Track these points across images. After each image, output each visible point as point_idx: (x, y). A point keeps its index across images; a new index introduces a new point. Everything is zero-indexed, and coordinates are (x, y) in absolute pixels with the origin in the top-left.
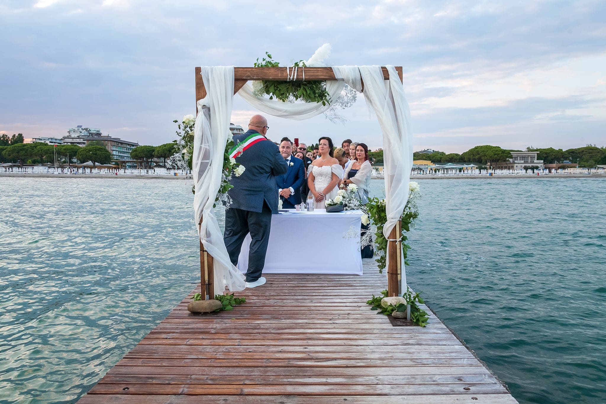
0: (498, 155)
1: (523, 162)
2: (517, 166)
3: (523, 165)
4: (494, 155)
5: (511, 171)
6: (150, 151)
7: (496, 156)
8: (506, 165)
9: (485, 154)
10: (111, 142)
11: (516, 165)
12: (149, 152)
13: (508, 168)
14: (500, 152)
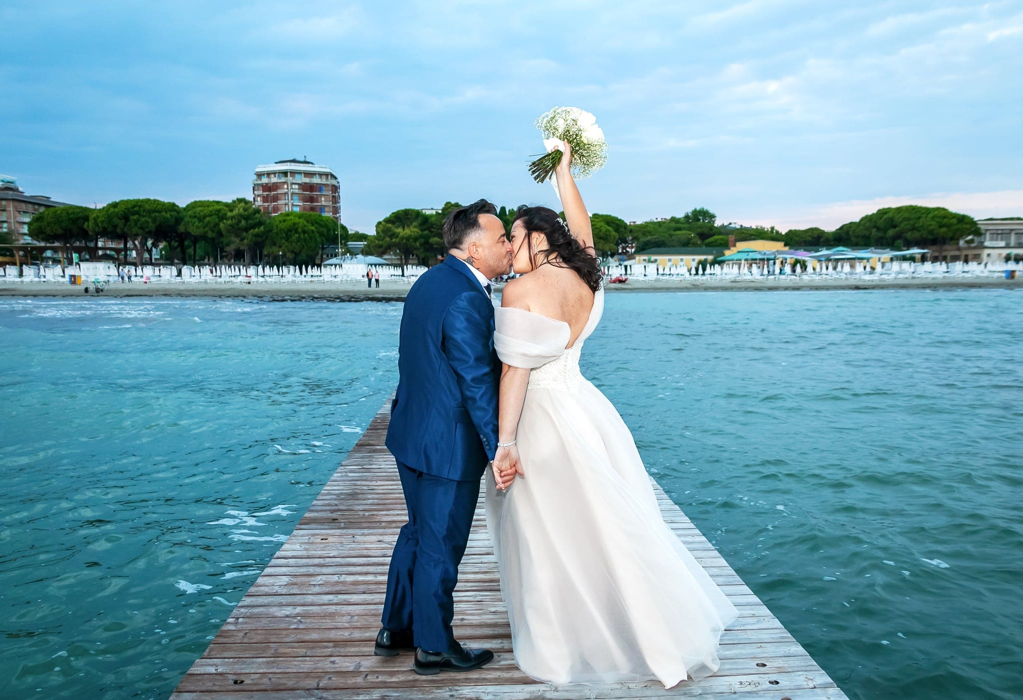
0: (948, 226)
1: (1002, 244)
2: (989, 255)
3: (1005, 252)
4: (941, 227)
5: (973, 266)
6: (78, 219)
7: (944, 230)
8: (957, 253)
9: (913, 225)
10: (16, 204)
11: (987, 251)
12: (74, 221)
13: (963, 258)
14: (954, 221)
